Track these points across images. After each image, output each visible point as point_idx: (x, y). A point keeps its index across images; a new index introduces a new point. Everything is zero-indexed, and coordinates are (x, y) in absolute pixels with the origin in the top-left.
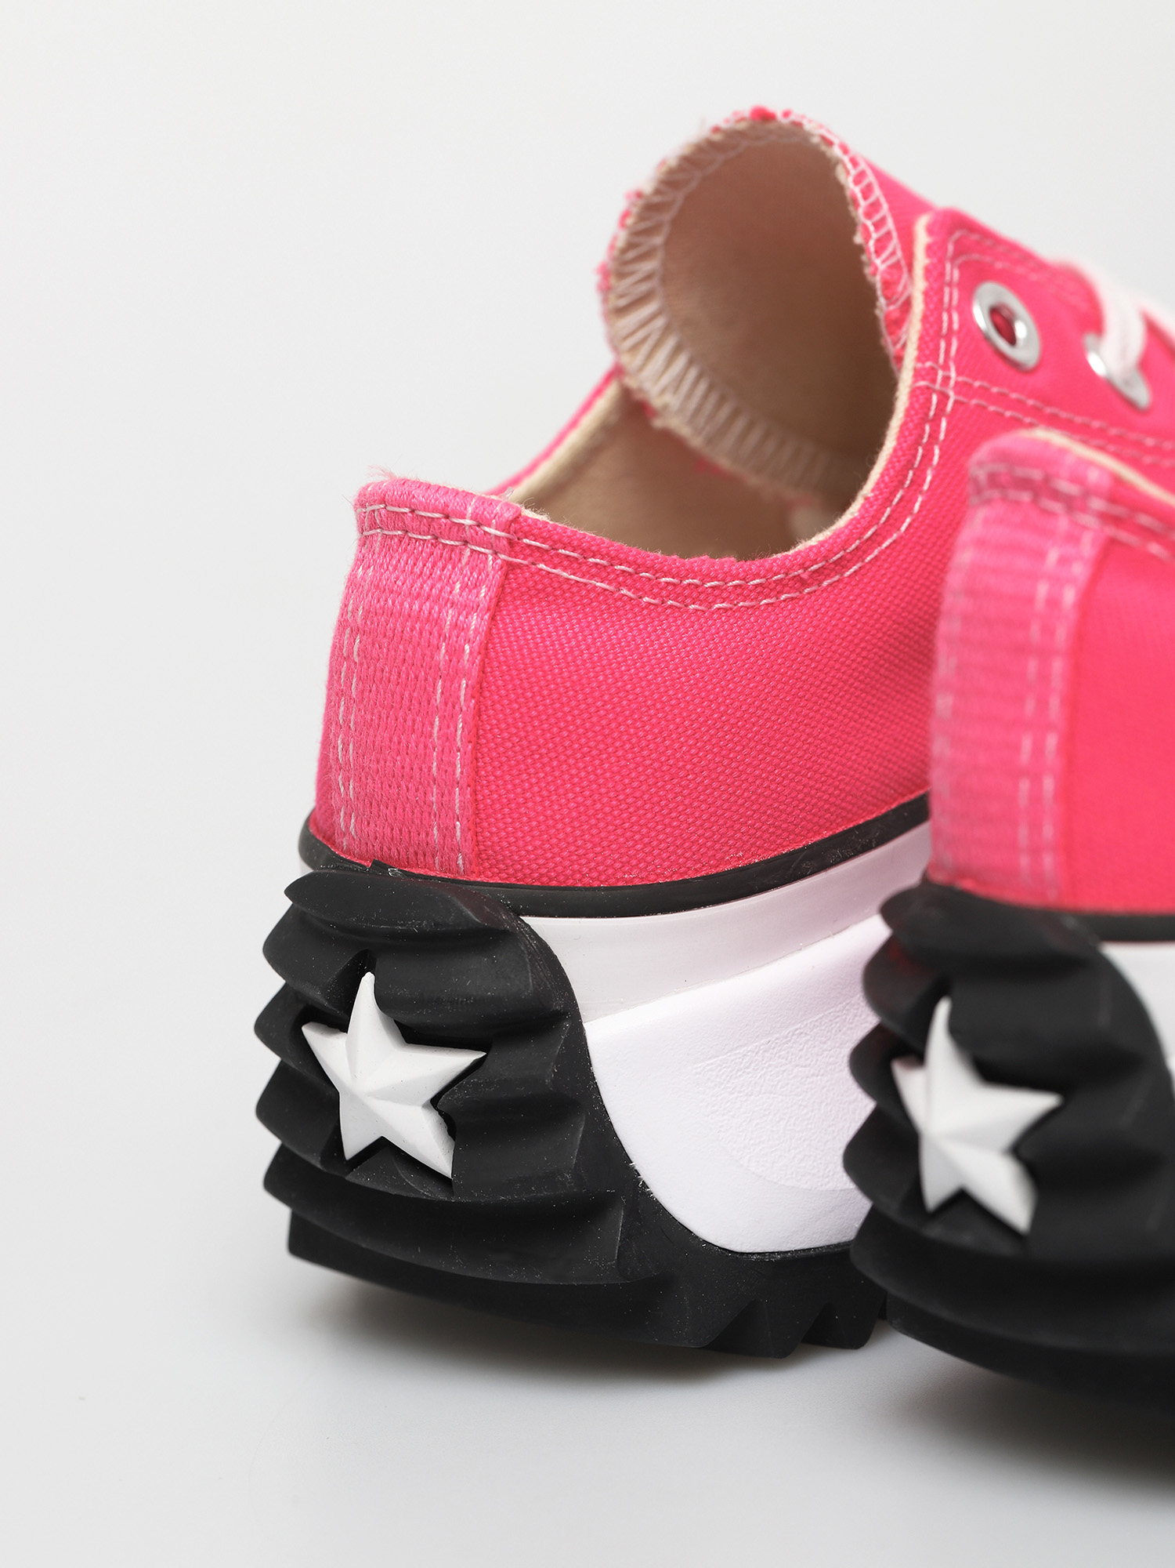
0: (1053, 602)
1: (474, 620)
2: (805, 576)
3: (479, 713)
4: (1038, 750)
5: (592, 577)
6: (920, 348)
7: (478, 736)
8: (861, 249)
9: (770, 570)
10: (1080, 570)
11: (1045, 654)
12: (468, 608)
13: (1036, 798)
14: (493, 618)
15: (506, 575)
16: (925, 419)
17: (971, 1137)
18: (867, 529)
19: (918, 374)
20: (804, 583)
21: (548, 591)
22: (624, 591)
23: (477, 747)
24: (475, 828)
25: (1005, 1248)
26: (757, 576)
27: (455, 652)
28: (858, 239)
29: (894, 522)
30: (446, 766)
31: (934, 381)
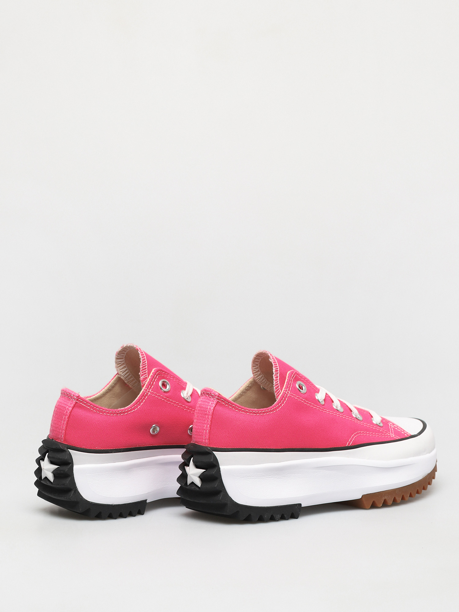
0: (210, 409)
1: (70, 408)
2: (118, 413)
3: (68, 421)
4: (207, 427)
5: (87, 406)
6: (146, 386)
7: (67, 424)
8: (140, 375)
9: (113, 411)
10: (214, 405)
11: (208, 415)
12: (70, 407)
13: (206, 433)
14: (73, 409)
15: (76, 404)
16: (143, 396)
17: (194, 475)
18: (129, 409)
19: (144, 390)
20: (118, 414)
21: (81, 407)
22: (91, 409)
23: (67, 425)
24: (65, 436)
25: (197, 489)
26: (111, 411)
27: (67, 412)
28: (139, 374)
29: (134, 409)
30: (63, 427)
31: (146, 391)
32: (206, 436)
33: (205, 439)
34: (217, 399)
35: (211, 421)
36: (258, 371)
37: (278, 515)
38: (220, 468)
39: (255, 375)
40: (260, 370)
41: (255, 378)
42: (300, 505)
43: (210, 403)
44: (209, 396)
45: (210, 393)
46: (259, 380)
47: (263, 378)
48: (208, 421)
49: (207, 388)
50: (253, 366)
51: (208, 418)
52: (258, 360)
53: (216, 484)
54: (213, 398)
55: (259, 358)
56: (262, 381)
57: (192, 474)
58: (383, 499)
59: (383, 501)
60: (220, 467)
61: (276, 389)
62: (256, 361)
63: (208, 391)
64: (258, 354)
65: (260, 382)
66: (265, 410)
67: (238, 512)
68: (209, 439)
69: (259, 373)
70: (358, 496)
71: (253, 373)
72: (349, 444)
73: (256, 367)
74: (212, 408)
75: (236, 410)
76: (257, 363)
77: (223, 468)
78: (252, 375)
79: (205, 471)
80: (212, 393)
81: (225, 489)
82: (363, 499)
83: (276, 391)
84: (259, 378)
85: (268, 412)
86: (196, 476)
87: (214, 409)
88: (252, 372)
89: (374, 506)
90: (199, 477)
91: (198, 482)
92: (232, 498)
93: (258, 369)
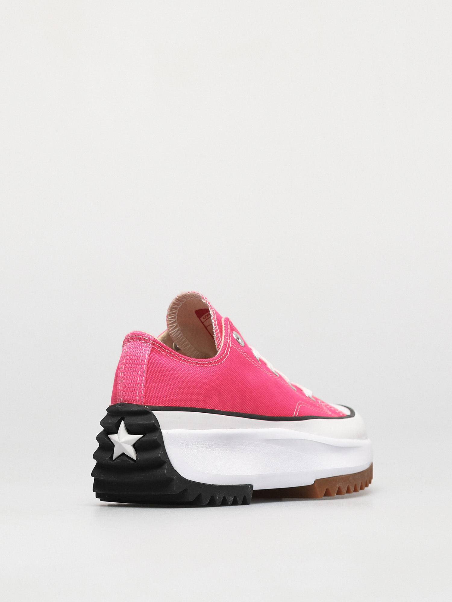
4: (141, 380)
11: (143, 364)
13: (140, 388)
17: (126, 443)
25: (130, 462)
32: (140, 392)
33: (140, 396)
34: (153, 344)
35: (147, 372)
36: (175, 322)
37: (231, 498)
38: (161, 433)
39: (170, 326)
40: (177, 321)
41: (170, 331)
42: (251, 486)
43: (143, 349)
44: (140, 341)
45: (143, 337)
46: (175, 334)
47: (179, 332)
48: (142, 372)
49: (137, 331)
50: (169, 315)
51: (143, 368)
52: (177, 307)
53: (158, 453)
54: (146, 342)
55: (180, 303)
56: (177, 336)
57: (122, 442)
58: (338, 486)
59: (337, 490)
60: (162, 431)
61: (217, 336)
62: (174, 308)
63: (139, 334)
64: (180, 297)
65: (174, 337)
66: (209, 361)
67: (186, 490)
68: (145, 396)
69: (175, 324)
70: (309, 481)
71: (168, 325)
72: (296, 414)
73: (173, 316)
74: (147, 356)
75: (176, 359)
76: (175, 311)
77: (166, 432)
78: (166, 328)
79: (142, 437)
80: (145, 337)
81: (169, 460)
82: (316, 485)
83: (217, 338)
84: (175, 332)
85: (213, 364)
86: (129, 445)
87: (149, 357)
88: (167, 323)
89: (327, 494)
90: (134, 446)
91: (132, 453)
92: (178, 471)
93: (175, 320)
